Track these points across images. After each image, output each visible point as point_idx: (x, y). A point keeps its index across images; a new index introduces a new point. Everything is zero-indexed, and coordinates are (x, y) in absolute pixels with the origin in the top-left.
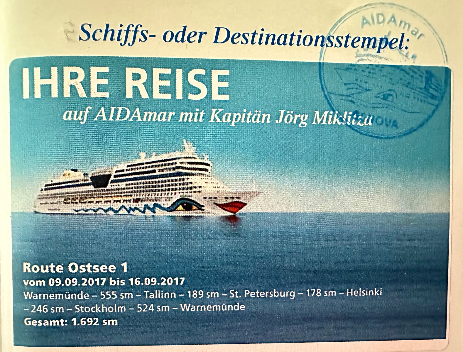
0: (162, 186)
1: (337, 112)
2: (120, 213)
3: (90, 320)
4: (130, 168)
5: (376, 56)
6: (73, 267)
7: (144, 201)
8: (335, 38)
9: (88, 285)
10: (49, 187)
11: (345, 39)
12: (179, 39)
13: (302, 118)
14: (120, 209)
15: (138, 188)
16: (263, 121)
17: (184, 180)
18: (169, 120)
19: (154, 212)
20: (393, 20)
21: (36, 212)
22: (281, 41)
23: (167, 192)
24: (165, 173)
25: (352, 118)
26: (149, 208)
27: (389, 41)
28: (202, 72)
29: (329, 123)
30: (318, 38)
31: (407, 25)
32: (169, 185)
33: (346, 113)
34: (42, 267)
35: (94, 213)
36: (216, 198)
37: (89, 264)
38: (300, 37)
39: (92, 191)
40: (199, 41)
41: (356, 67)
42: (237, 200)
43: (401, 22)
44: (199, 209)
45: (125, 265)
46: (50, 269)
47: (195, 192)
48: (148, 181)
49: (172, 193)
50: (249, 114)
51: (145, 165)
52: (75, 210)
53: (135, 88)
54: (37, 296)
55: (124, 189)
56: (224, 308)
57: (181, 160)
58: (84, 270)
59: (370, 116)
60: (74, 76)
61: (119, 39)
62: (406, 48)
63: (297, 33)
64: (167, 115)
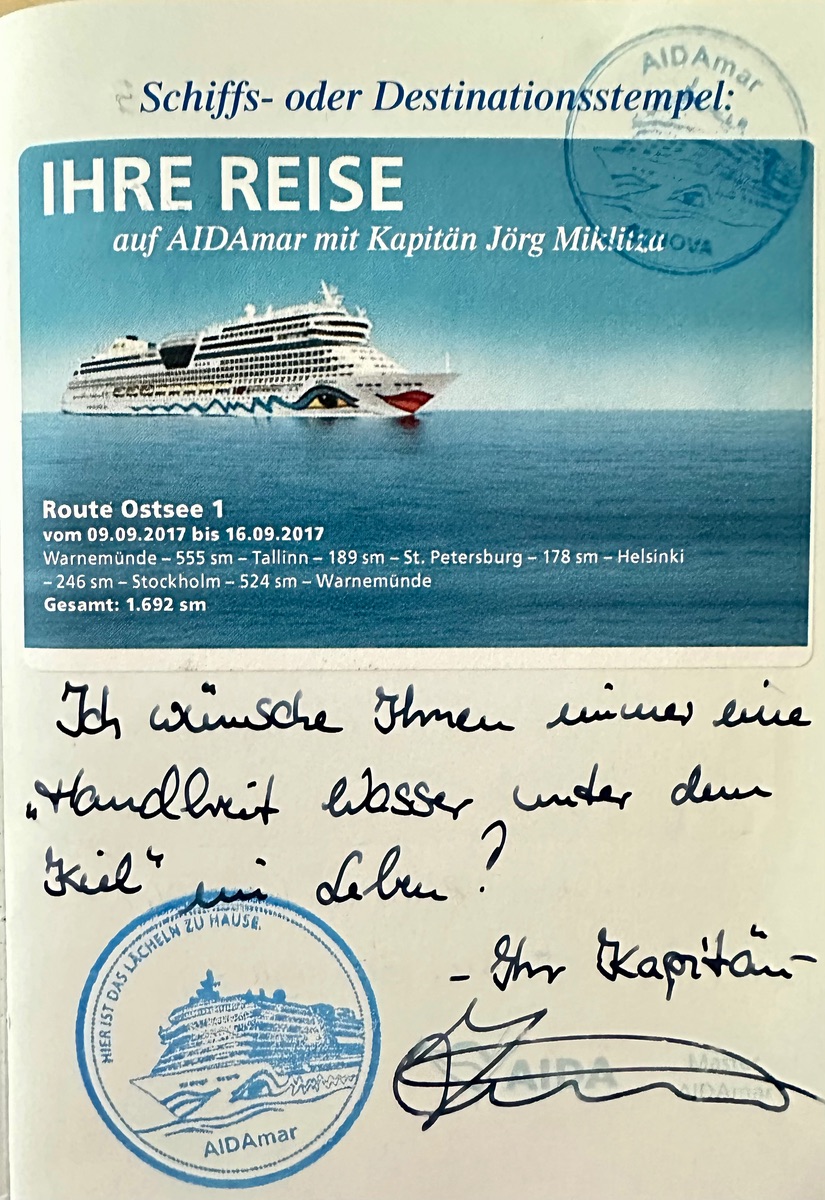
0: (284, 364)
1: (597, 228)
2: (211, 412)
3: (158, 602)
4: (229, 333)
5: (671, 125)
6: (130, 508)
7: (253, 391)
8: (595, 93)
9: (155, 540)
10: (88, 368)
11: (611, 95)
12: (314, 103)
13: (533, 240)
14: (211, 405)
15: (241, 368)
16: (463, 247)
17: (322, 353)
18: (296, 248)
19: (270, 411)
20: (702, 56)
21: (65, 412)
22: (496, 103)
23: (292, 375)
24: (289, 341)
25: (626, 237)
26: (261, 403)
27: (696, 95)
28: (355, 161)
29: (584, 248)
30: (562, 94)
31: (729, 67)
32: (296, 363)
33: (614, 229)
34: (76, 507)
35: (166, 412)
36: (378, 385)
37: (156, 503)
38: (529, 94)
39: (162, 374)
40: (349, 107)
41: (635, 145)
42: (417, 388)
43: (718, 60)
44: (349, 405)
45: (218, 504)
46: (89, 511)
47: (342, 375)
48: (260, 355)
49: (301, 378)
50: (438, 235)
51: (255, 328)
52: (134, 408)
53: (237, 194)
54: (66, 559)
55: (218, 369)
56: (394, 583)
57: (317, 319)
58: (149, 514)
59: (659, 234)
60: (132, 173)
61: (208, 108)
62: (728, 108)
63: (524, 87)
64: (293, 239)
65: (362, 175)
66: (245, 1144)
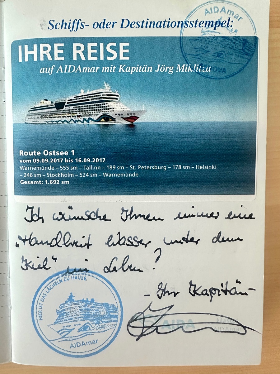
0: (93, 108)
1: (190, 65)
2: (70, 123)
3: (55, 181)
4: (76, 98)
5: (213, 32)
6: (46, 153)
7: (83, 116)
8: (189, 22)
9: (54, 162)
10: (33, 109)
11: (195, 22)
12: (102, 26)
13: (170, 69)
14: (70, 121)
15: (80, 109)
16: (148, 71)
17: (104, 104)
18: (96, 72)
19: (89, 122)
21: (26, 123)
22: (158, 26)
23: (95, 111)
24: (94, 101)
25: (199, 68)
26: (86, 120)
28: (114, 44)
29: (186, 71)
30: (179, 22)
31: (232, 13)
32: (96, 108)
33: (195, 65)
34: (30, 152)
35: (57, 123)
36: (122, 114)
37: (54, 151)
38: (169, 22)
39: (55, 111)
40: (113, 27)
41: (202, 39)
42: (134, 115)
43: (228, 11)
44: (113, 120)
45: (73, 151)
46: (33, 153)
47: (111, 111)
48: (85, 105)
49: (98, 112)
50: (140, 67)
51: (84, 97)
52: (47, 122)
53: (78, 55)
54: (27, 168)
55: (72, 110)
56: (127, 175)
57: (103, 94)
58: (52, 154)
59: (209, 66)
60: (45, 49)
61: (69, 28)
62: (231, 26)
63: (167, 20)
64: (95, 69)
65: (117, 49)
66: (82, 345)
